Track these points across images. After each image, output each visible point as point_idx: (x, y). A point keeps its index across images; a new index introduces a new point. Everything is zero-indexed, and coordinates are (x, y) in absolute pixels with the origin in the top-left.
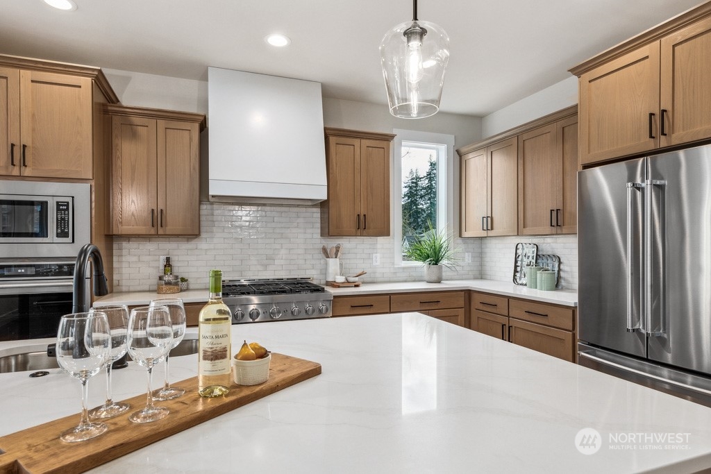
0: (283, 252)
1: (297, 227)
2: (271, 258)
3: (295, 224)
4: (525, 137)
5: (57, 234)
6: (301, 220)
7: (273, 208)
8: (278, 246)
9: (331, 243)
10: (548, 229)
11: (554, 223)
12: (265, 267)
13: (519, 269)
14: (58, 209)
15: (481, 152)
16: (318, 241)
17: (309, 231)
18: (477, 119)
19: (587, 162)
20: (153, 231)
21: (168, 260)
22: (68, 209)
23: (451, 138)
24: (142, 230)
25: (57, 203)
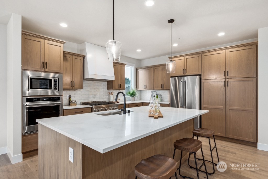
0: (98, 94)
1: (102, 87)
2: (95, 95)
3: (101, 86)
4: (155, 68)
5: (54, 88)
6: (103, 85)
7: (96, 82)
8: (97, 92)
9: (111, 91)
10: (160, 88)
11: (162, 87)
12: (94, 98)
13: (152, 97)
14: (54, 81)
15: (143, 69)
16: (107, 91)
17: (104, 88)
18: (140, 60)
19: (172, 76)
20: (71, 88)
21: (70, 96)
22: (57, 81)
23: (135, 65)
24: (69, 87)
25: (54, 79)
